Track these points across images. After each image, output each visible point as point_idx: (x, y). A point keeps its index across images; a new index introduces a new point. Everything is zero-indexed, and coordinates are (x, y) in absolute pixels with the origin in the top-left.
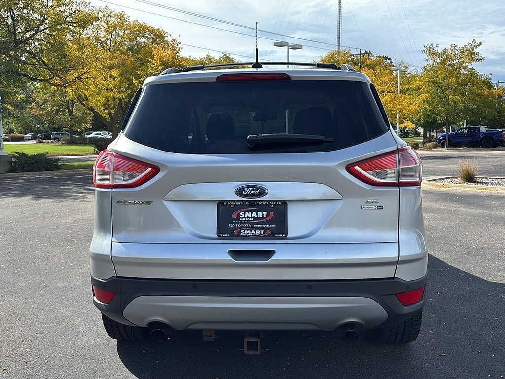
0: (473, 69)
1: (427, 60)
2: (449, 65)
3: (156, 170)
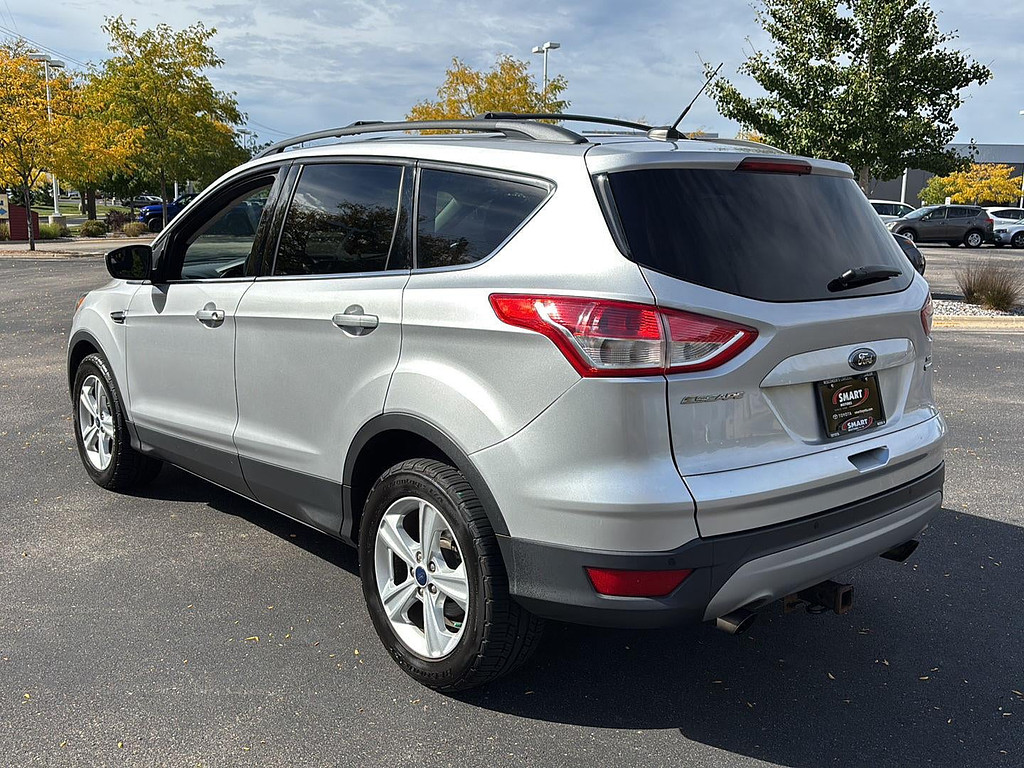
0: (203, 78)
1: (114, 48)
2: (159, 65)
3: (751, 335)
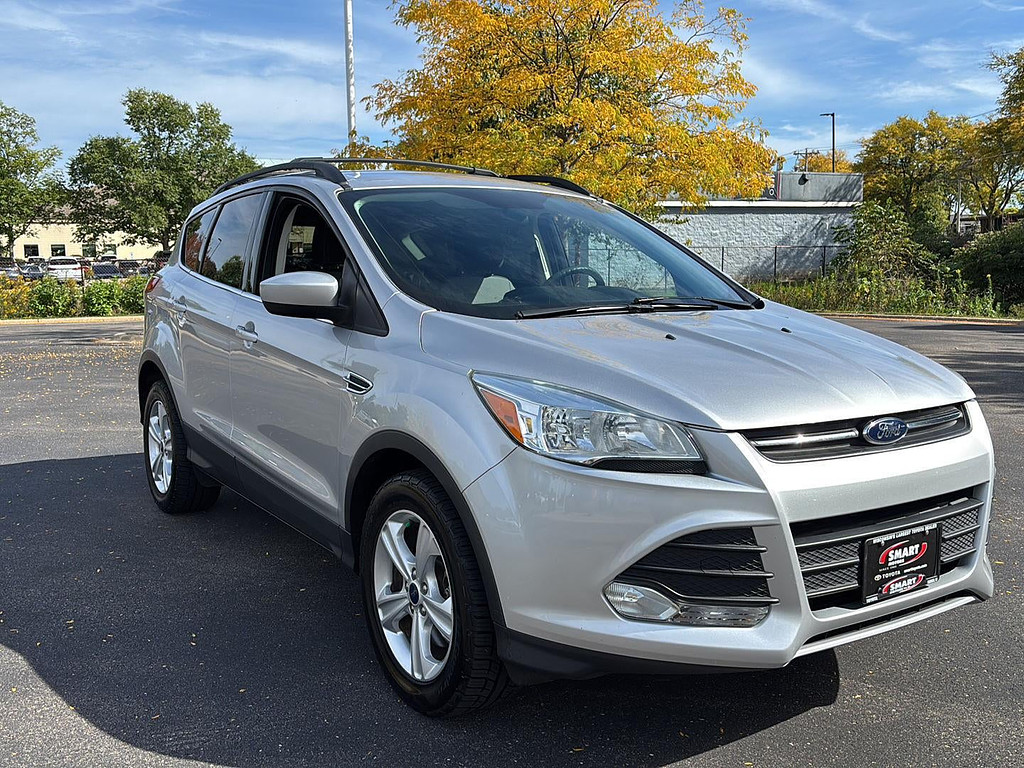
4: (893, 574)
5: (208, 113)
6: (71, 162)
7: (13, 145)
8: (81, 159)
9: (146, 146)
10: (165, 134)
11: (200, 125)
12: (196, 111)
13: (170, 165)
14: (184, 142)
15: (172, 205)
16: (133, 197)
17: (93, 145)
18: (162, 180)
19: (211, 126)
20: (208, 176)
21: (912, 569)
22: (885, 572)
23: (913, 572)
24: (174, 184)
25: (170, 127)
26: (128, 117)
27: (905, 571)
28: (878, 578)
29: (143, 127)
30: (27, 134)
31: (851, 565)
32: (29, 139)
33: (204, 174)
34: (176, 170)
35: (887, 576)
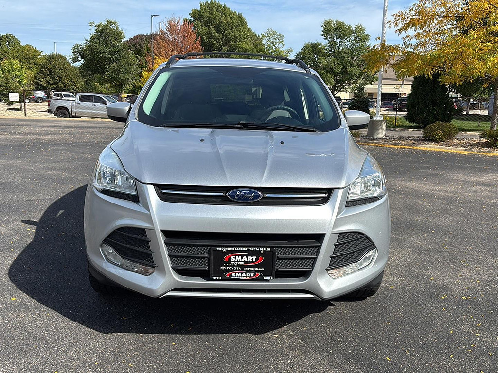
4: (235, 268)
5: (360, 29)
6: (296, 55)
7: (274, 48)
8: (300, 54)
9: (329, 46)
10: (338, 40)
11: (355, 35)
12: (354, 29)
13: (338, 55)
14: (347, 44)
15: (338, 75)
16: (320, 70)
17: (306, 47)
18: (334, 62)
19: (360, 35)
20: (355, 60)
21: (251, 269)
22: (229, 266)
23: (252, 270)
24: (339, 64)
25: (341, 37)
26: (323, 33)
27: (245, 269)
28: (223, 268)
29: (329, 37)
30: (280, 42)
31: (204, 258)
32: (280, 45)
33: (354, 59)
34: (341, 57)
35: (230, 268)
